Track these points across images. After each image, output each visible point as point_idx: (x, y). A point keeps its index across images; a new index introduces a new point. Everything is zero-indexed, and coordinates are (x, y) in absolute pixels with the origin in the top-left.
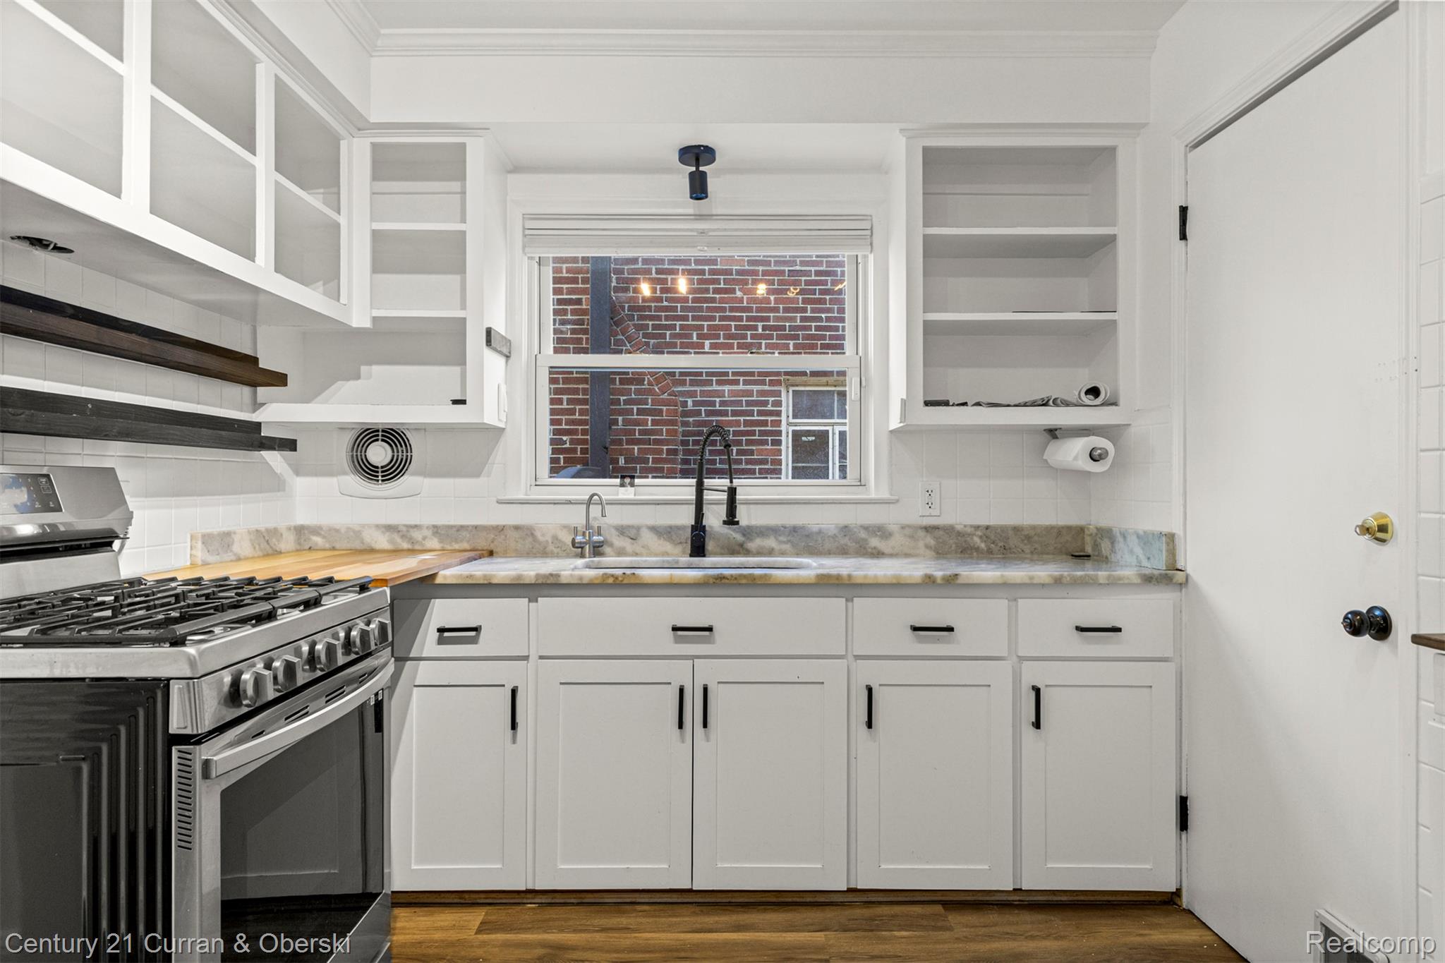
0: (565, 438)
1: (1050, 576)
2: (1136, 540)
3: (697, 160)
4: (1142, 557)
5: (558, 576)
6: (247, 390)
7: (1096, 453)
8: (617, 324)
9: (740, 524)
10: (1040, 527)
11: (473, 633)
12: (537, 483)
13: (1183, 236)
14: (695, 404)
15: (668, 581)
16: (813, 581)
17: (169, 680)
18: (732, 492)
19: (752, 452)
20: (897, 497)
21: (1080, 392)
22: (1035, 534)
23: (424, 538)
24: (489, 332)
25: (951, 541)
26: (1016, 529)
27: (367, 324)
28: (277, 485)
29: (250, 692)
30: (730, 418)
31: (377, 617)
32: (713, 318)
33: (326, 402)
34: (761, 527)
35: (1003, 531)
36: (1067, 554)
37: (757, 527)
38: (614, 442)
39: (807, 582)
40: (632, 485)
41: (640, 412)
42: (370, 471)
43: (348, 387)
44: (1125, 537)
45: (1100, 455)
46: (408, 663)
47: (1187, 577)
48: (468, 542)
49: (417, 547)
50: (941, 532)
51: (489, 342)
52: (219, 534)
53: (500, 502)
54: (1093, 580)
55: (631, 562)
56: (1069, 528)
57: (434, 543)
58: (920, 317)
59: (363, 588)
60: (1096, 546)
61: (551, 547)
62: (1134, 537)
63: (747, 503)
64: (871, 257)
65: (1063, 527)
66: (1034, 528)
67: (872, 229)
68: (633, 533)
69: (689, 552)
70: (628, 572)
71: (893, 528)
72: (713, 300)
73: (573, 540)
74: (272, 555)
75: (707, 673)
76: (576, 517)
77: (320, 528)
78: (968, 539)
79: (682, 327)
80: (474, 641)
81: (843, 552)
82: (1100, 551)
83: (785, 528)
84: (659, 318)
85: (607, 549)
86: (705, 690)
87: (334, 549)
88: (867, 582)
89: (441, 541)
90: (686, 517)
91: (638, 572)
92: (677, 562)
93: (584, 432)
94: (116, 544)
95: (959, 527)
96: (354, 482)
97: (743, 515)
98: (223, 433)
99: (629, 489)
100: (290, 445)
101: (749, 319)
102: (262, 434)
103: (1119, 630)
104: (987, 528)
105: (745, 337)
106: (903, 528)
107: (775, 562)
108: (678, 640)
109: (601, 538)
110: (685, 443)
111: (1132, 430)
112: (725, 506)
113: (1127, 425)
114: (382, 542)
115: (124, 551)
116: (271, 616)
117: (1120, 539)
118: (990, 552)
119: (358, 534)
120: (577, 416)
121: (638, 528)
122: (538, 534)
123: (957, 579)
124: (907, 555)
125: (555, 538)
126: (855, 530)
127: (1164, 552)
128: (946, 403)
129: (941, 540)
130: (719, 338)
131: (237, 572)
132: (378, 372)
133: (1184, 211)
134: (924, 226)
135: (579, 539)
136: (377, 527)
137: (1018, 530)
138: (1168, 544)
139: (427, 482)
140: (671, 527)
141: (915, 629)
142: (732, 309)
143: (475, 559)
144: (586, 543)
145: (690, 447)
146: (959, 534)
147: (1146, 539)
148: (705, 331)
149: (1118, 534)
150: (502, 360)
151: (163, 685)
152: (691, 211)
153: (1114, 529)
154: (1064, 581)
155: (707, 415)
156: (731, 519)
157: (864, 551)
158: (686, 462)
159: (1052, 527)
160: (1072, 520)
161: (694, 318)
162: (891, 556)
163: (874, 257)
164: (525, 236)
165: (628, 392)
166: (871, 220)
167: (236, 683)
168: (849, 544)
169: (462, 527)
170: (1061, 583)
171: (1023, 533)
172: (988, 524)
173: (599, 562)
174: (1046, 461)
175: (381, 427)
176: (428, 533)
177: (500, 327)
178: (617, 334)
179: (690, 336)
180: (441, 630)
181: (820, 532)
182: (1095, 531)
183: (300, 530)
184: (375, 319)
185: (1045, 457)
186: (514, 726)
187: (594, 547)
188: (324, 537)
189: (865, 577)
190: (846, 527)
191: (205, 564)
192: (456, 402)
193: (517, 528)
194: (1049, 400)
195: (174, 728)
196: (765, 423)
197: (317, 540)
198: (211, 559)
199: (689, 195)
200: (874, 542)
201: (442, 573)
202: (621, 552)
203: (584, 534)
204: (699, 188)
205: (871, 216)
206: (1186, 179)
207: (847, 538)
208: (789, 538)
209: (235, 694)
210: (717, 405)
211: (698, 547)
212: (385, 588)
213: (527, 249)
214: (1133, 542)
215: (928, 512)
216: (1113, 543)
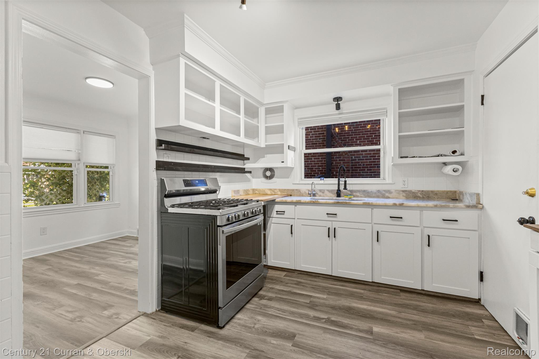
0: (320, 168)
1: (433, 204)
2: (469, 195)
3: (338, 100)
4: (470, 200)
5: (301, 201)
6: (242, 161)
7: (455, 170)
8: (333, 138)
9: (348, 189)
10: (441, 191)
11: (283, 213)
12: (302, 179)
13: (482, 104)
14: (355, 157)
15: (325, 203)
16: (362, 204)
17: (217, 216)
18: (345, 182)
19: (371, 170)
20: (394, 183)
21: (450, 152)
22: (439, 193)
23: (277, 192)
24: (289, 146)
25: (411, 195)
26: (432, 192)
27: (264, 146)
28: (249, 180)
29: (231, 219)
30: (365, 161)
31: (260, 207)
32: (360, 135)
33: (258, 163)
34: (355, 190)
35: (428, 192)
36: (450, 199)
37: (354, 190)
38: (332, 168)
39: (360, 204)
40: (323, 180)
41: (339, 160)
42: (266, 177)
43: (262, 160)
44: (466, 194)
45: (456, 170)
46: (271, 218)
47: (483, 207)
48: (286, 193)
49: (276, 194)
50: (408, 192)
51: (289, 148)
52: (237, 190)
53: (293, 184)
54: (448, 206)
55: (322, 198)
56: (451, 191)
57: (279, 193)
58: (397, 134)
59: (258, 201)
60: (459, 197)
61: (304, 194)
62: (468, 194)
63: (349, 184)
64: (387, 119)
65: (448, 191)
66: (438, 191)
67: (387, 111)
68: (323, 191)
69: (336, 196)
70: (316, 200)
71: (392, 191)
72: (360, 130)
73: (308, 193)
74: (247, 195)
75: (335, 225)
76: (309, 187)
77: (257, 189)
78: (416, 194)
79: (351, 137)
80: (283, 214)
81: (378, 197)
82: (460, 198)
83: (362, 190)
84: (345, 136)
85: (317, 195)
86: (335, 229)
87: (260, 194)
88: (377, 204)
89: (281, 193)
90: (336, 188)
91: (318, 200)
92: (333, 198)
93: (325, 166)
94: (218, 192)
95: (413, 191)
96: (264, 180)
97: (348, 187)
98: (236, 170)
99: (322, 181)
100: (250, 172)
101: (370, 134)
102: (246, 170)
103: (457, 221)
104: (422, 191)
105: (369, 139)
106: (396, 191)
107: (358, 199)
108: (328, 217)
109: (315, 192)
110: (352, 168)
111: (469, 162)
112: (344, 185)
113: (468, 161)
114: (269, 192)
115: (220, 193)
116: (237, 206)
117: (465, 195)
118: (423, 198)
119: (264, 191)
120: (323, 162)
121: (324, 190)
122: (301, 191)
123: (403, 205)
124: (397, 198)
125: (305, 192)
126: (382, 191)
127: (475, 199)
128: (407, 157)
129: (407, 194)
130: (362, 140)
131: (240, 198)
132: (268, 156)
133: (483, 97)
134: (399, 110)
135: (310, 192)
136: (268, 189)
137: (433, 192)
138: (477, 196)
139: (278, 179)
140: (332, 190)
141: (391, 217)
142: (365, 132)
143: (286, 197)
144: (311, 194)
145: (354, 169)
146: (413, 193)
147: (471, 195)
148: (358, 138)
149: (464, 193)
150: (293, 152)
151: (216, 216)
152: (337, 113)
153: (463, 192)
154: (438, 206)
155: (358, 160)
156: (345, 188)
157: (384, 197)
158: (352, 173)
159: (445, 191)
160: (453, 189)
161: (355, 135)
162: (392, 198)
163: (388, 119)
164: (298, 123)
165: (336, 155)
166: (387, 109)
167: (228, 217)
168: (380, 195)
169: (285, 189)
170: (437, 207)
171: (435, 193)
172: (423, 190)
173: (314, 198)
174: (442, 172)
175: (269, 168)
176: (278, 191)
177: (292, 145)
178: (333, 141)
179: (354, 140)
180: (277, 212)
181: (371, 192)
182: (459, 192)
183: (253, 190)
184: (266, 145)
185: (442, 171)
186: (292, 233)
187: (313, 195)
188: (258, 191)
189: (376, 203)
190: (379, 190)
191: (234, 196)
192: (282, 162)
193: (297, 190)
194: (439, 155)
195: (218, 225)
196: (375, 162)
197: (257, 192)
198: (235, 195)
199: (335, 109)
200: (387, 194)
201: (277, 199)
202: (320, 196)
203: (311, 191)
204: (338, 107)
205: (387, 108)
206: (484, 86)
207: (379, 193)
208: (363, 193)
209: (228, 220)
210: (361, 157)
211: (338, 195)
212: (262, 202)
213: (299, 126)
214: (468, 195)
215: (404, 186)
216: (463, 196)
